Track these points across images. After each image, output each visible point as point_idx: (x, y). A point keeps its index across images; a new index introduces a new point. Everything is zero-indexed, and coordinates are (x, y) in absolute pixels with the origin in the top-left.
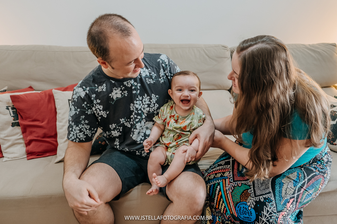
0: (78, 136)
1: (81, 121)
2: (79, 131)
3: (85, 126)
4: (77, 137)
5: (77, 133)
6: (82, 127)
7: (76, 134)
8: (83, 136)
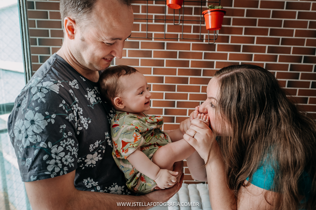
0: (65, 163)
1: (62, 134)
2: (64, 154)
3: (69, 141)
4: (64, 166)
5: (62, 158)
6: (66, 144)
7: (61, 160)
8: (71, 159)
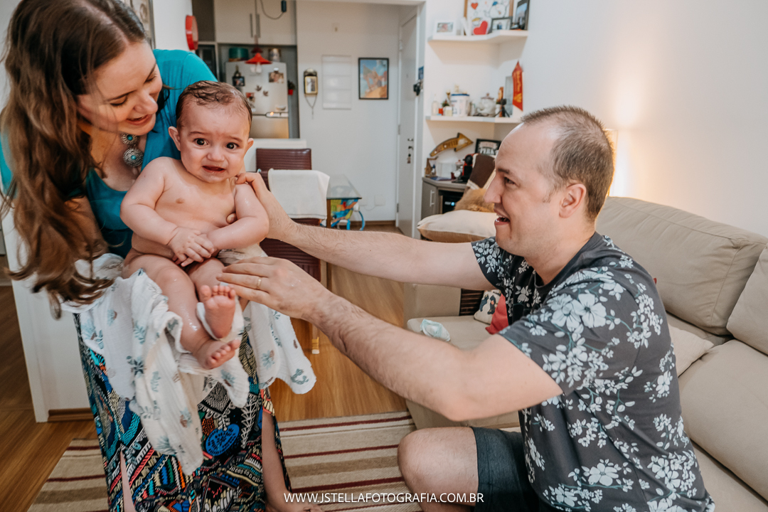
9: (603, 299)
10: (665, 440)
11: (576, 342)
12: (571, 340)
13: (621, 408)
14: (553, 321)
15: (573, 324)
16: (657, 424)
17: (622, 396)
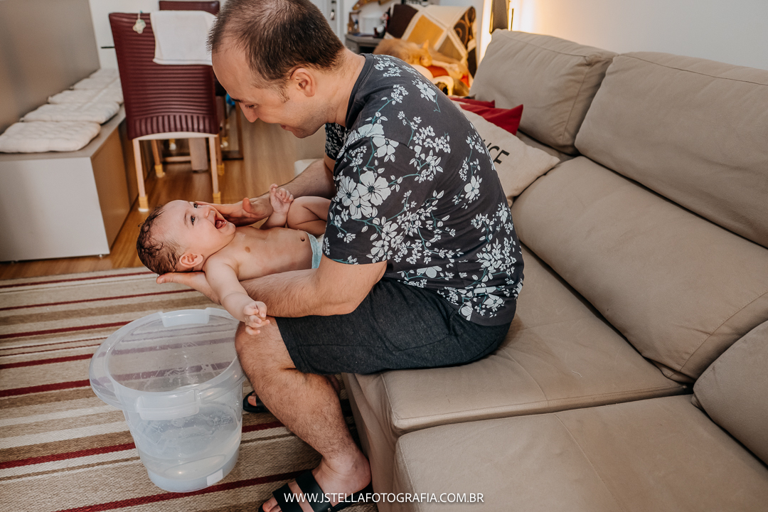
9: (381, 171)
10: (486, 234)
11: (381, 224)
12: (376, 226)
13: (440, 224)
14: (353, 218)
15: (369, 212)
16: (476, 225)
17: (437, 215)
